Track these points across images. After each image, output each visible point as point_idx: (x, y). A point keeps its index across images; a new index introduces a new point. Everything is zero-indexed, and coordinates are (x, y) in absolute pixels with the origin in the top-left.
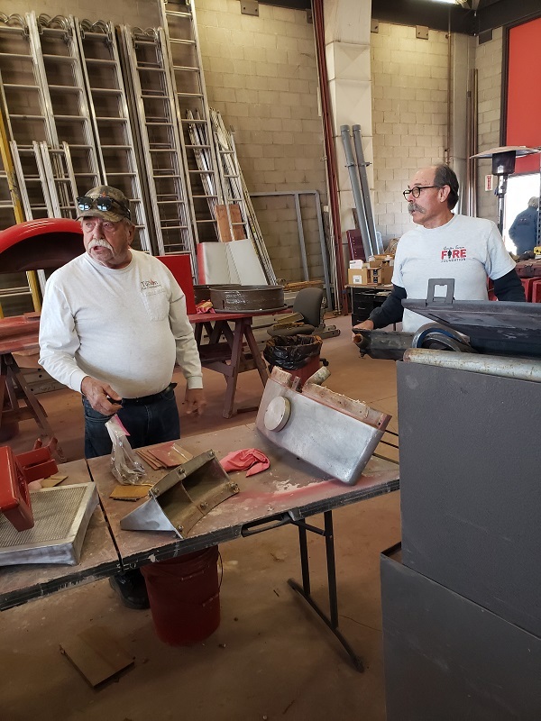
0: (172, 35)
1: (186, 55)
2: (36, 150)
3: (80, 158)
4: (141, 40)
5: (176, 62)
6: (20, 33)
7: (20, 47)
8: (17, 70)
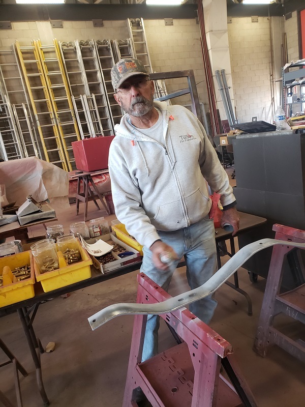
0: (135, 40)
1: (141, 48)
3: (99, 100)
4: (122, 45)
5: (137, 52)
6: (73, 50)
7: (73, 55)
8: (72, 65)
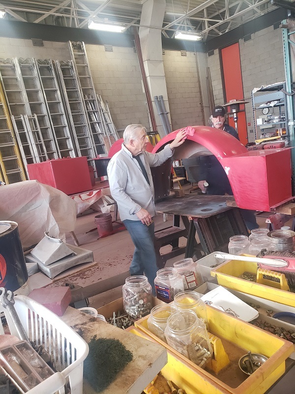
0: (77, 63)
2: (22, 118)
4: (64, 66)
7: (11, 73)
8: (10, 83)
